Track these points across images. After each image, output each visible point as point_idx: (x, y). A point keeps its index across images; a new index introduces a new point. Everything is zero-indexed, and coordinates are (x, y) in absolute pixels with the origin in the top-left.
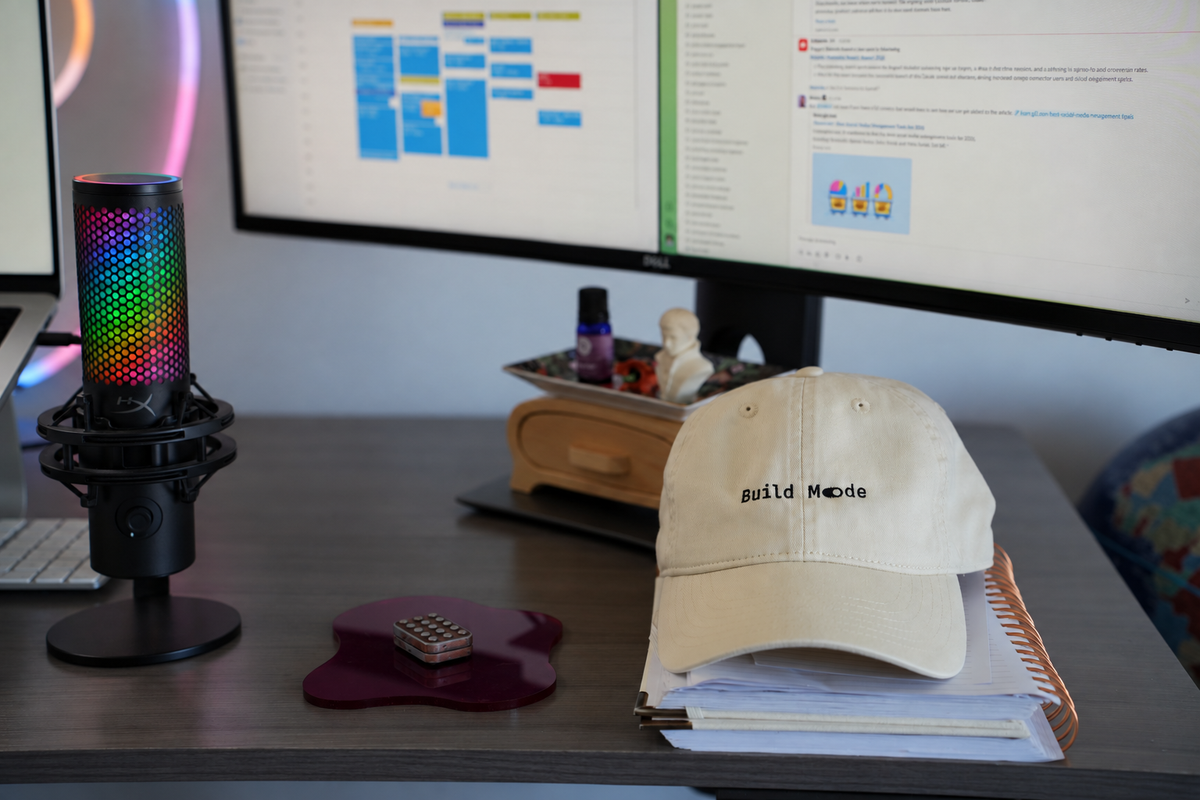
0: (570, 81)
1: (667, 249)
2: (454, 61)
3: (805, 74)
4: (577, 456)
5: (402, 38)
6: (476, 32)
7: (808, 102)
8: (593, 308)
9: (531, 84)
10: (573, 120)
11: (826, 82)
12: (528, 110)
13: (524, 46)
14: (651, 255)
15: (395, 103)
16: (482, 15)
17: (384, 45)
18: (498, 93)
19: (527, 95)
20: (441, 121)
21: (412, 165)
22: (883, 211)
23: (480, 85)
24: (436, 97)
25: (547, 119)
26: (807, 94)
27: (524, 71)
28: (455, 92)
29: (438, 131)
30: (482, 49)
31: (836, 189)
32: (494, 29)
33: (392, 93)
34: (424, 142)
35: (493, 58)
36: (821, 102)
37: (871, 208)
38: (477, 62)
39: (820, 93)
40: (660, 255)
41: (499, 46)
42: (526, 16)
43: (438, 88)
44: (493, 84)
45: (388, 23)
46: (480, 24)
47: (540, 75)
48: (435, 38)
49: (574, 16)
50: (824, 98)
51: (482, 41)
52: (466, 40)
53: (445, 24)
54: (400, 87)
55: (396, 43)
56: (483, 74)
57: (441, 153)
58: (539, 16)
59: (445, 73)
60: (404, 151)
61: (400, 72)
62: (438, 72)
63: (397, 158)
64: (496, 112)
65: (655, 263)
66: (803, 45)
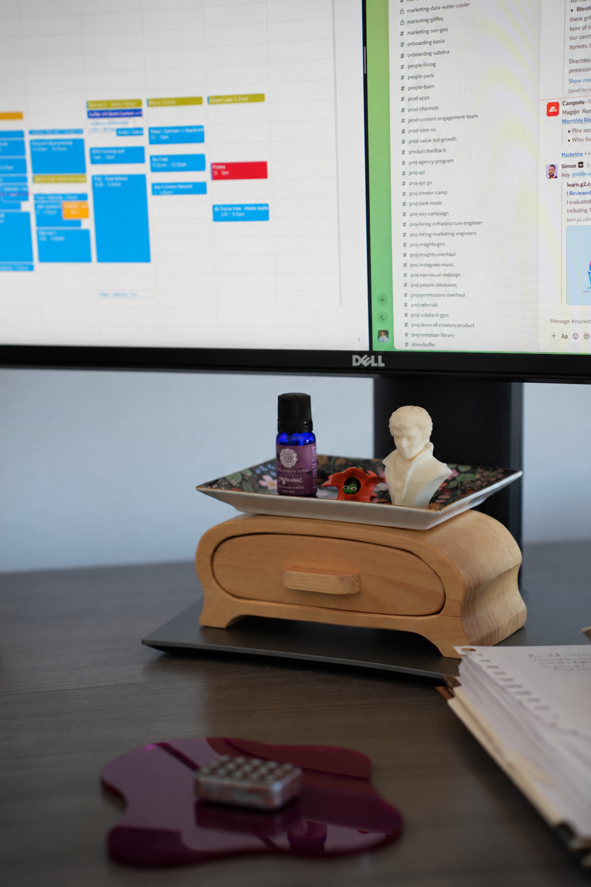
0: (257, 170)
2: (102, 156)
5: (31, 132)
6: (132, 122)
7: (559, 171)
9: (204, 176)
10: (259, 213)
11: (574, 147)
12: (202, 205)
13: (196, 135)
14: (361, 354)
15: (27, 206)
16: (139, 102)
17: (12, 142)
18: (159, 189)
19: (200, 188)
20: (88, 224)
23: (142, 178)
24: (83, 197)
25: (222, 214)
26: (559, 162)
27: (195, 162)
28: (102, 188)
29: (87, 232)
30: (141, 141)
32: (152, 118)
33: (24, 196)
34: (67, 247)
35: (152, 150)
36: (578, 170)
38: (135, 155)
39: (575, 161)
40: (371, 353)
41: (158, 136)
42: (197, 101)
43: (86, 188)
44: (153, 178)
45: (18, 116)
46: (137, 113)
47: (214, 166)
48: (80, 131)
49: (258, 98)
50: (581, 164)
51: (138, 131)
52: (120, 132)
53: (91, 114)
54: (35, 188)
55: (28, 138)
56: (142, 169)
57: (88, 259)
58: (212, 100)
59: (93, 170)
60: (42, 259)
61: (35, 171)
62: (82, 169)
63: (31, 268)
64: (159, 210)
65: (364, 362)
66: (553, 109)
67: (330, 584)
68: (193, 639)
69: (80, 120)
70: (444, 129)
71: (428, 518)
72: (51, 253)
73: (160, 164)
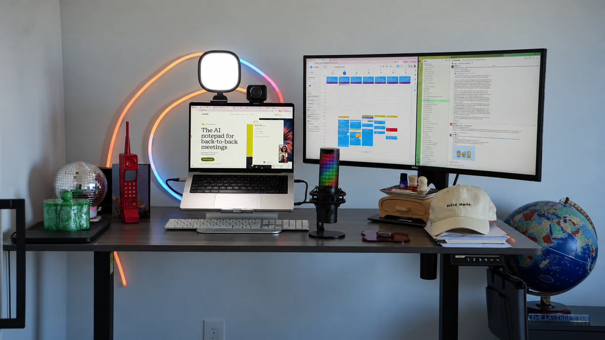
0: (395, 130)
1: (418, 164)
2: (364, 125)
3: (451, 129)
4: (398, 208)
6: (371, 119)
7: (452, 135)
8: (404, 177)
9: (384, 130)
10: (395, 138)
11: (454, 131)
12: (384, 136)
13: (383, 123)
14: (413, 166)
15: (349, 134)
16: (373, 116)
17: (346, 122)
18: (375, 133)
19: (383, 133)
20: (361, 138)
21: (351, 147)
22: (469, 157)
23: (372, 130)
24: (360, 133)
25: (387, 138)
27: (383, 128)
28: (364, 131)
29: (360, 140)
30: (373, 123)
31: (458, 152)
32: (375, 119)
33: (348, 132)
34: (356, 142)
35: (374, 125)
36: (455, 135)
37: (466, 156)
38: (371, 125)
40: (415, 166)
41: (376, 122)
42: (384, 116)
43: (361, 131)
44: (374, 130)
45: (349, 117)
47: (386, 129)
48: (360, 121)
49: (396, 117)
51: (372, 121)
52: (368, 121)
53: (363, 118)
54: (350, 131)
55: (350, 121)
56: (373, 128)
57: (360, 145)
58: (387, 117)
59: (362, 128)
60: (350, 145)
61: (351, 128)
62: (360, 128)
63: (348, 146)
64: (375, 136)
65: (414, 167)
66: (451, 124)
67: (405, 209)
68: (378, 218)
69: (361, 119)
70: (431, 126)
71: (425, 197)
72: (353, 143)
73: (376, 128)
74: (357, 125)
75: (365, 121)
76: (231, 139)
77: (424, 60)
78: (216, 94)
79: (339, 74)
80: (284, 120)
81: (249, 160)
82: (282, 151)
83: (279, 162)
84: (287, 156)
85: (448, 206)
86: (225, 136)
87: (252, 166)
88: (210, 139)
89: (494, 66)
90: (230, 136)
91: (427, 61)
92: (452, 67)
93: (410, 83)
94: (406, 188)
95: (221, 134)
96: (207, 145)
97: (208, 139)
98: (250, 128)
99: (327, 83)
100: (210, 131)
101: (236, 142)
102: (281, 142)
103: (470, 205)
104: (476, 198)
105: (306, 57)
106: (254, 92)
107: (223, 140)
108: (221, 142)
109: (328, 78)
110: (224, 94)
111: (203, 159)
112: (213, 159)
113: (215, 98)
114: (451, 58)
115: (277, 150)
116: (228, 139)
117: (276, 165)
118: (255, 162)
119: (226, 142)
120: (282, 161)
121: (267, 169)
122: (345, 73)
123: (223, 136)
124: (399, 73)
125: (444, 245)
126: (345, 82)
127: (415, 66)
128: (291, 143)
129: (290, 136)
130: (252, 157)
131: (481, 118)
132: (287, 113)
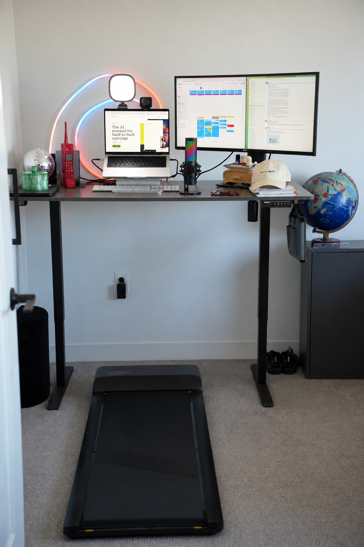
0: (232, 126)
1: (246, 148)
2: (214, 123)
3: (266, 124)
4: (234, 177)
7: (267, 128)
8: (238, 157)
9: (226, 126)
10: (233, 131)
11: (269, 126)
12: (225, 130)
13: (225, 121)
17: (202, 121)
18: (220, 128)
19: (225, 128)
20: (212, 132)
22: (276, 142)
23: (219, 126)
24: (210, 128)
25: (228, 131)
27: (225, 124)
28: (213, 127)
29: (211, 133)
30: (219, 122)
31: (270, 139)
32: (220, 119)
33: (204, 128)
34: (208, 135)
35: (220, 123)
37: (275, 142)
38: (218, 123)
41: (221, 121)
42: (226, 117)
45: (203, 118)
46: (218, 118)
47: (227, 125)
48: (211, 120)
49: (233, 117)
50: (269, 128)
51: (218, 120)
52: (216, 120)
53: (213, 118)
54: (205, 127)
55: (204, 120)
56: (219, 125)
57: (211, 136)
58: (228, 117)
60: (205, 136)
61: (205, 125)
62: (211, 125)
63: (204, 137)
64: (220, 130)
65: (245, 150)
66: (266, 121)
68: (222, 184)
70: (254, 122)
71: (251, 169)
72: (206, 135)
73: (221, 124)
74: (208, 123)
75: (214, 121)
76: (131, 133)
77: (250, 79)
78: (120, 103)
79: (198, 89)
80: (163, 120)
81: (142, 147)
82: (162, 140)
83: (161, 148)
84: (165, 144)
85: (261, 173)
86: (127, 131)
87: (144, 150)
88: (118, 133)
89: (290, 83)
90: (130, 131)
91: (252, 80)
92: (267, 83)
93: (241, 94)
94: (239, 164)
95: (124, 130)
96: (116, 137)
97: (117, 133)
98: (142, 125)
99: (190, 95)
100: (117, 127)
101: (134, 135)
102: (162, 135)
103: (274, 171)
104: (278, 167)
105: (176, 78)
106: (144, 102)
107: (125, 133)
108: (124, 135)
109: (190, 91)
110: (125, 103)
111: (114, 146)
112: (119, 146)
113: (120, 105)
114: (266, 78)
115: (159, 140)
116: (129, 133)
117: (159, 150)
118: (146, 148)
119: (128, 135)
120: (163, 147)
121: (153, 152)
122: (201, 88)
123: (125, 131)
124: (235, 88)
125: (258, 196)
126: (201, 94)
127: (244, 83)
128: (168, 135)
129: (168, 131)
130: (144, 145)
131: (283, 117)
132: (165, 115)
